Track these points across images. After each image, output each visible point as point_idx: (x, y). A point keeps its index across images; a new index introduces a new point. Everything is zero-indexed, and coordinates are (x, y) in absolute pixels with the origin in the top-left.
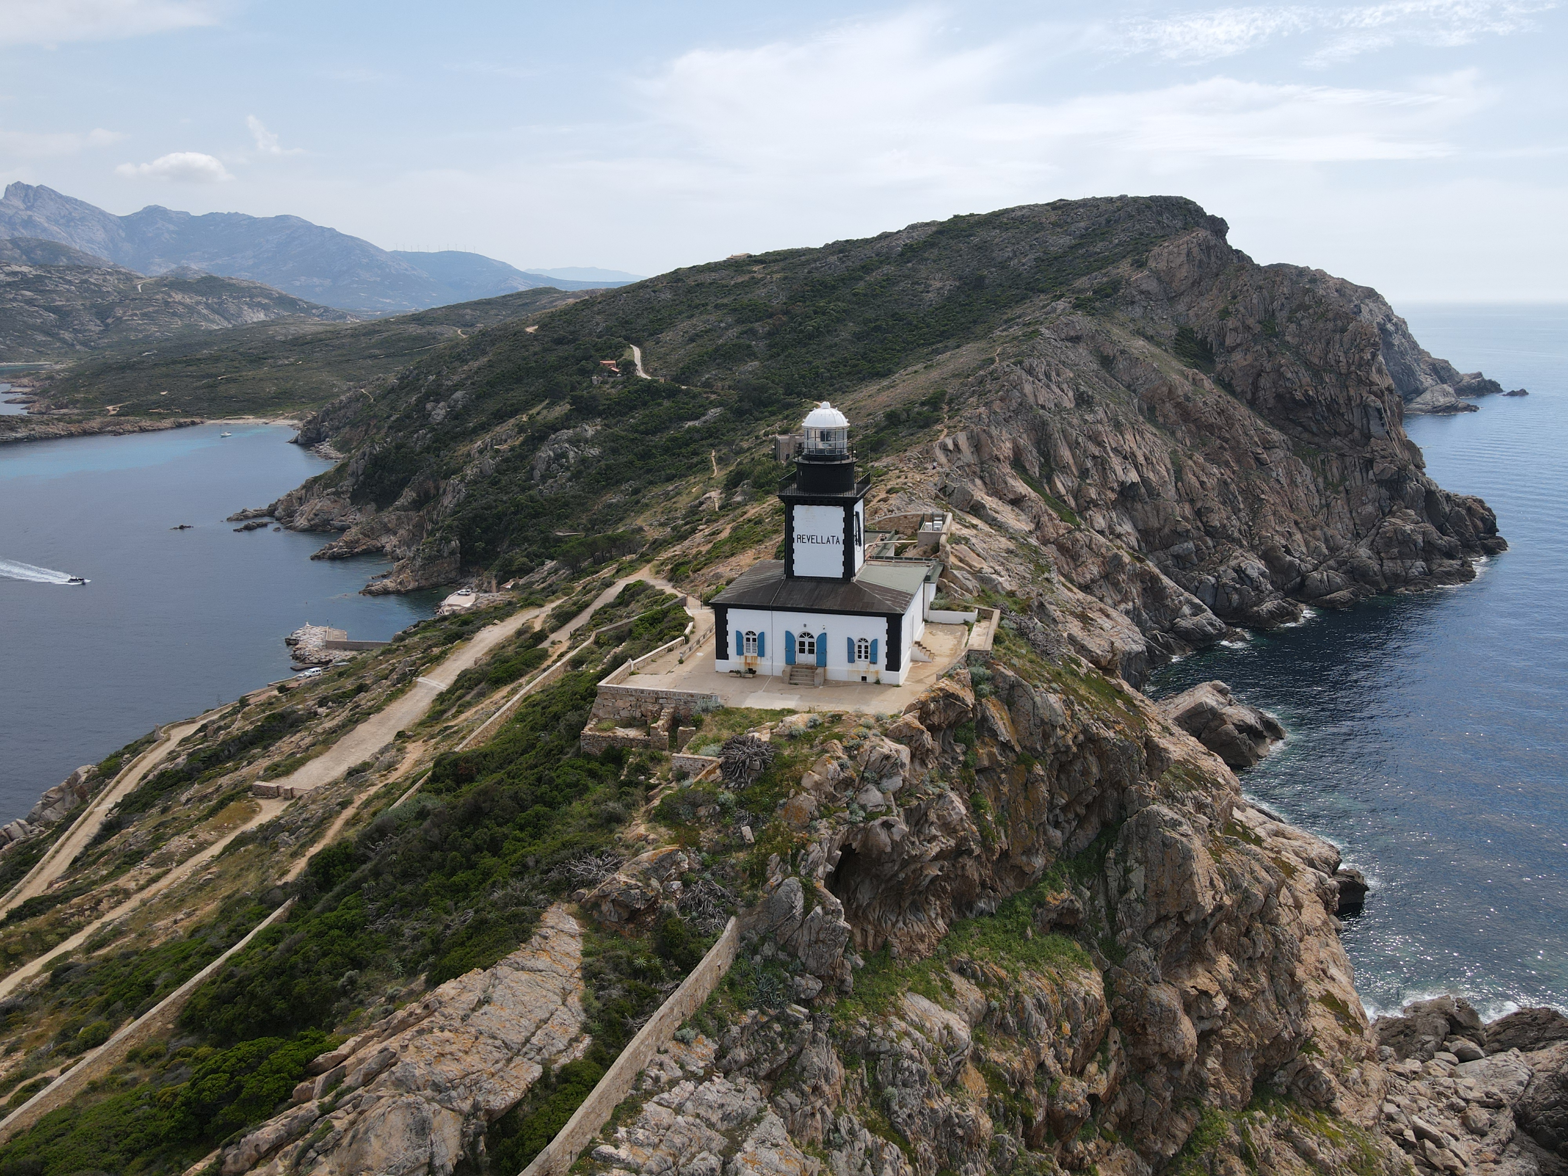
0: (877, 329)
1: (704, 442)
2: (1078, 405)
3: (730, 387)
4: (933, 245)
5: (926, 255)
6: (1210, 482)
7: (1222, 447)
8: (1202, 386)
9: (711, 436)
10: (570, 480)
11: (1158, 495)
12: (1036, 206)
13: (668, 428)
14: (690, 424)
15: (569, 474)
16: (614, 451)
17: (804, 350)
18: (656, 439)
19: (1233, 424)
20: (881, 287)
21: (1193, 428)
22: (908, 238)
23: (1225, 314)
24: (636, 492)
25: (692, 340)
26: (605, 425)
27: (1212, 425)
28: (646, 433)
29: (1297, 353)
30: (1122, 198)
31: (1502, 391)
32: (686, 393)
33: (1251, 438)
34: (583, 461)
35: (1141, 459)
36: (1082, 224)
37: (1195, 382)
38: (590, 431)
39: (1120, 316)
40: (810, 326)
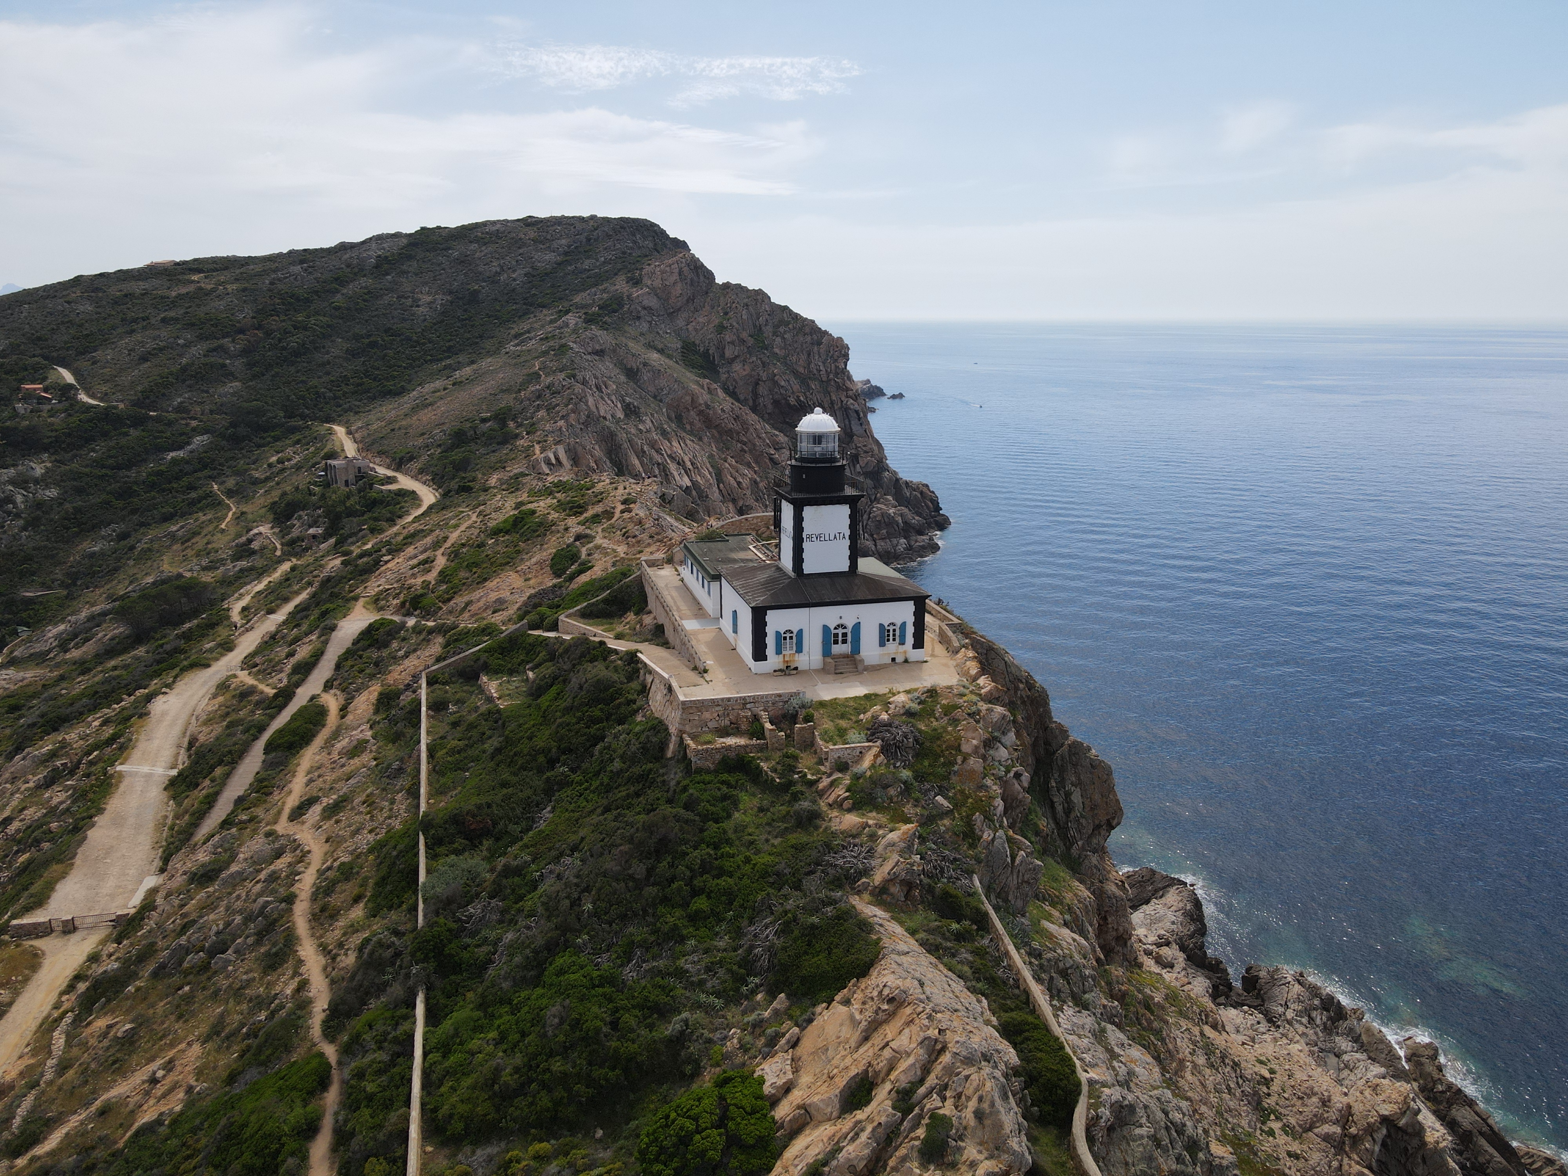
0: (373, 345)
1: (199, 474)
2: (626, 415)
3: (212, 412)
4: (410, 257)
5: (404, 267)
6: (745, 482)
7: (743, 450)
8: (717, 395)
9: (205, 467)
10: (24, 529)
11: (707, 497)
12: (507, 221)
13: (145, 460)
14: (172, 454)
15: (21, 522)
16: (80, 491)
17: (292, 369)
18: (133, 473)
19: (748, 429)
20: (364, 300)
21: (716, 434)
22: (380, 250)
23: (721, 328)
24: (123, 536)
25: (144, 359)
26: (56, 461)
27: (730, 430)
28: (119, 467)
29: (786, 364)
30: (593, 218)
31: (884, 395)
32: (157, 419)
33: (764, 441)
34: (39, 505)
35: (688, 464)
36: (564, 242)
37: (710, 391)
38: (39, 470)
39: (631, 330)
40: (294, 342)
